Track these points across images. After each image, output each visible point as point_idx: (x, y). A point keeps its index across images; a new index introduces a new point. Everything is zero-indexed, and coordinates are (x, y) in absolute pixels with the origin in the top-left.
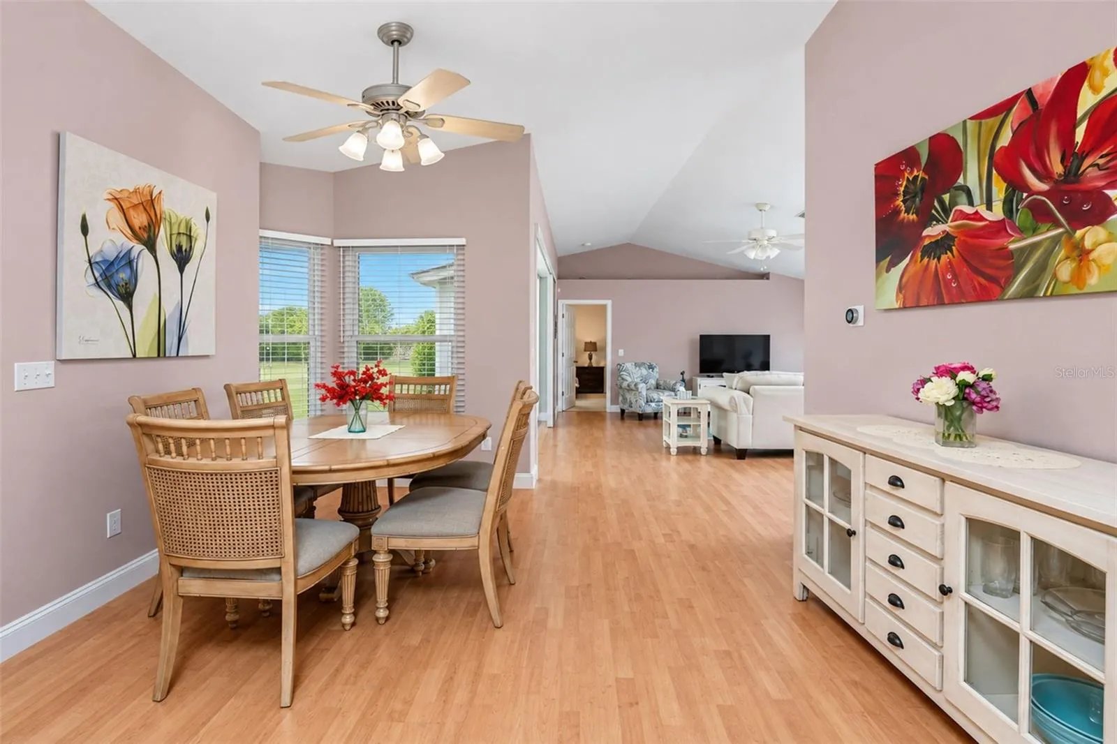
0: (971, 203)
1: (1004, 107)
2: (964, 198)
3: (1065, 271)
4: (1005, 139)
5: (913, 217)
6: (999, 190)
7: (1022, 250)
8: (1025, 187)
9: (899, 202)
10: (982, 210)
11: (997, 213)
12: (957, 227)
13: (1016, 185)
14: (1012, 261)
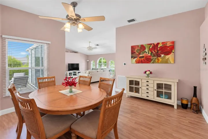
0: (146, 53)
1: (151, 44)
2: (145, 52)
3: (157, 61)
4: (151, 47)
5: (137, 53)
6: (150, 52)
7: (152, 59)
8: (153, 53)
9: (136, 51)
10: (148, 54)
11: (150, 55)
12: (145, 56)
13: (152, 52)
14: (151, 60)
